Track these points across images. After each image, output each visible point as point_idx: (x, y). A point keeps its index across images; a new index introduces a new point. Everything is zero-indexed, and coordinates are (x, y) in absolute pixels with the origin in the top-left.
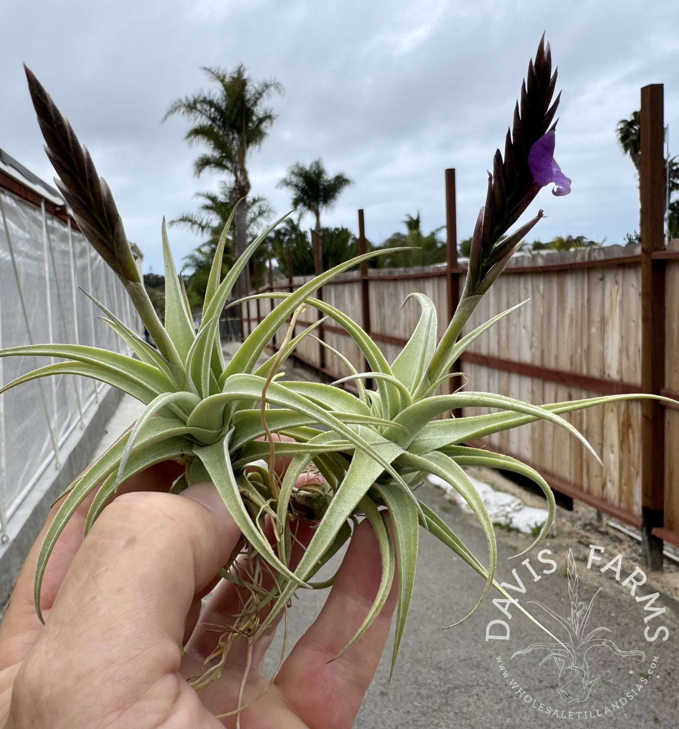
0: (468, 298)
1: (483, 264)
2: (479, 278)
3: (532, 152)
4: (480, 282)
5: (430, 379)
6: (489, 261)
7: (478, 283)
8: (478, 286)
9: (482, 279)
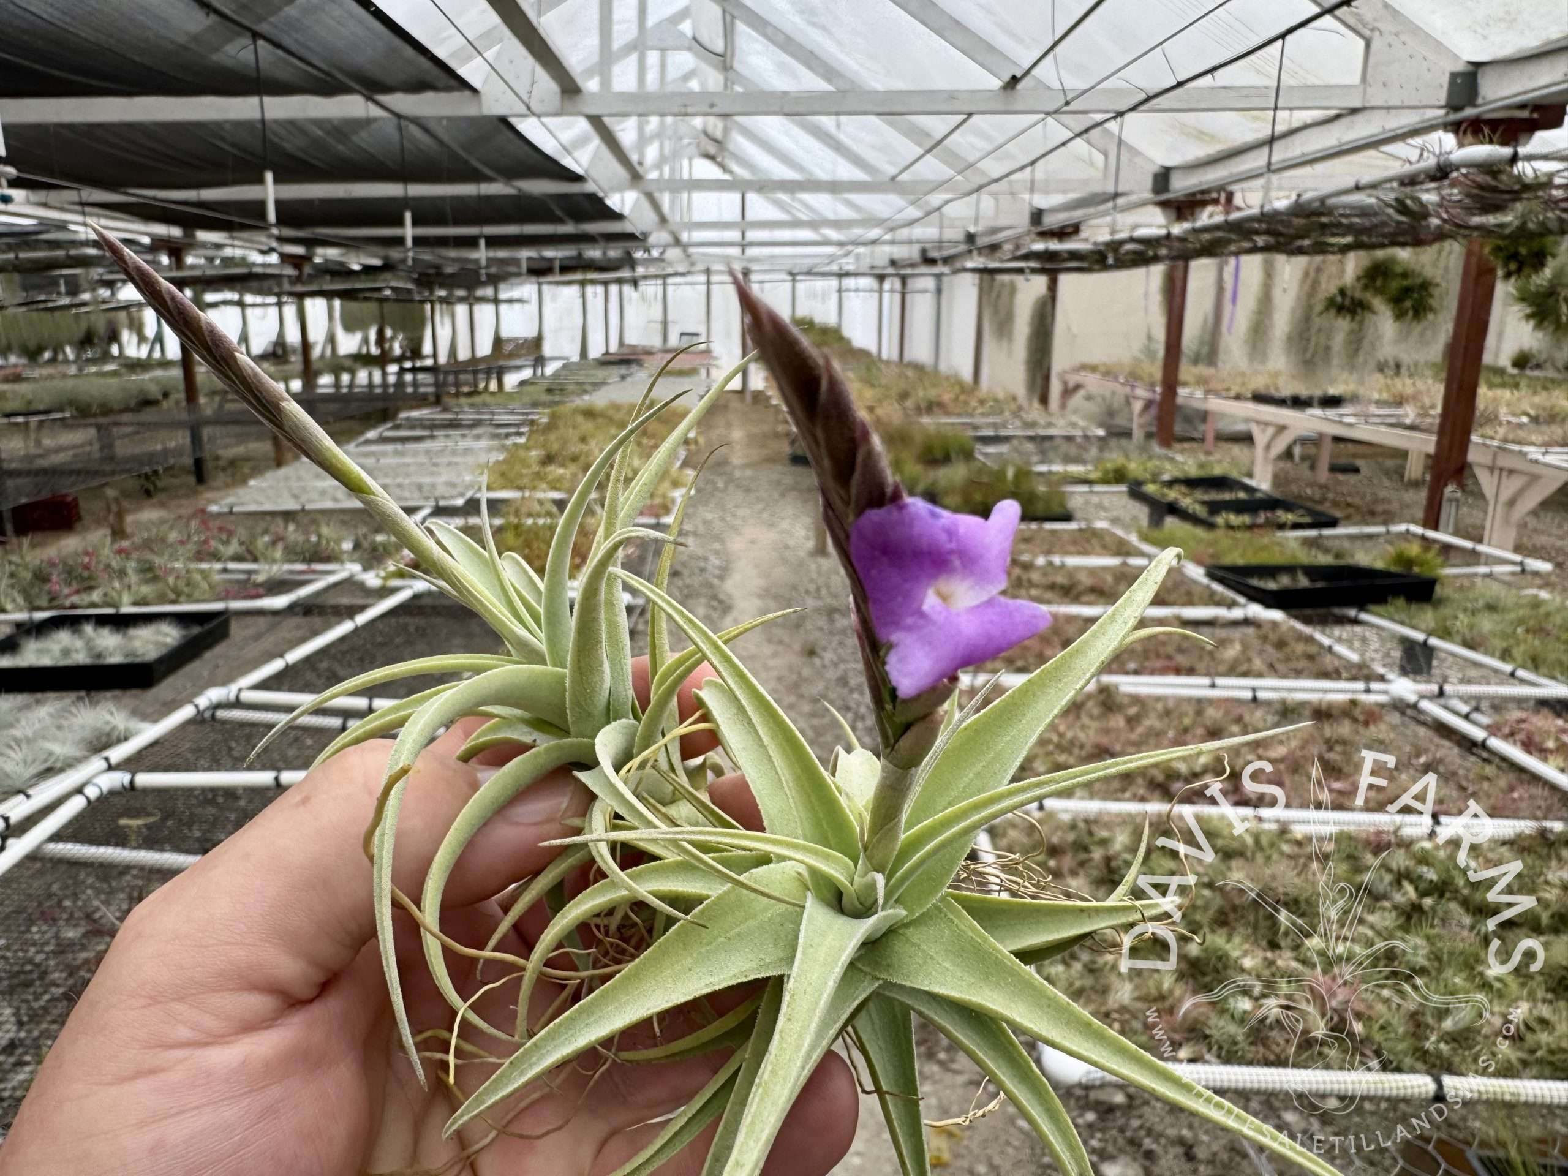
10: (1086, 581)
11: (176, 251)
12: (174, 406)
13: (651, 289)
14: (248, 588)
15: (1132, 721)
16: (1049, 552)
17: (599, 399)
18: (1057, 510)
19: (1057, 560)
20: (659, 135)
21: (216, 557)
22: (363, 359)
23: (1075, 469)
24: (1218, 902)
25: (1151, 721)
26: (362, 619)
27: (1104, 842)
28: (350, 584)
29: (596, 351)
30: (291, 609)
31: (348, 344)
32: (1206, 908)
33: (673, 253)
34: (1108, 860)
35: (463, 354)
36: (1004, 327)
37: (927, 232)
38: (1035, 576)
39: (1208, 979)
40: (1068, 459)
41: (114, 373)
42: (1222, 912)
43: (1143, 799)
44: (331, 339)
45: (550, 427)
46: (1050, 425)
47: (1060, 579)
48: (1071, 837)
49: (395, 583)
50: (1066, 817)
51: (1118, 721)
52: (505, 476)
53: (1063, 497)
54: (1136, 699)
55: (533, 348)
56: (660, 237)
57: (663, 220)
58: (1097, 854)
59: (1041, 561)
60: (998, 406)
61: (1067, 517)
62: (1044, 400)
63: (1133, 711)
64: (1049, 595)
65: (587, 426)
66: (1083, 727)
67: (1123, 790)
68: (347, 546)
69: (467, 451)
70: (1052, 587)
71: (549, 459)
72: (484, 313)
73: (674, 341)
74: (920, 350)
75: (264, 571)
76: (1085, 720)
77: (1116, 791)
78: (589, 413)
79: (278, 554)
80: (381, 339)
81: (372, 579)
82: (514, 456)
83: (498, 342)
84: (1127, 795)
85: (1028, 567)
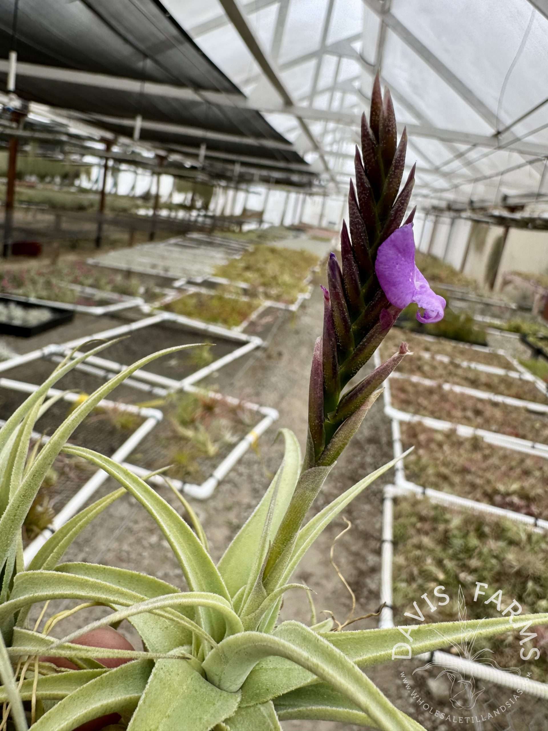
0: (310, 470)
1: (327, 421)
2: (323, 442)
3: (381, 258)
4: (326, 447)
5: (265, 585)
6: (335, 416)
7: (323, 449)
8: (322, 454)
9: (328, 442)
10: (483, 379)
11: (109, 144)
12: (93, 211)
13: (318, 199)
14: (89, 301)
15: (486, 457)
16: (471, 360)
17: (279, 245)
18: (480, 340)
19: (473, 365)
20: (334, 131)
21: (82, 284)
22: (182, 206)
23: (497, 322)
24: (498, 568)
25: (494, 460)
26: (135, 326)
27: (447, 521)
28: (136, 309)
29: (288, 222)
30: (106, 315)
31: (178, 198)
32: (491, 570)
33: (331, 185)
34: (446, 531)
35: (228, 213)
36: (480, 246)
37: (450, 196)
38: (460, 372)
39: (479, 611)
40: (494, 316)
41: (73, 193)
42: (499, 574)
43: (478, 500)
44: (171, 195)
45: (253, 254)
46: (490, 298)
47: (471, 375)
48: (432, 513)
49: (156, 312)
50: (433, 502)
51: (478, 456)
52: (224, 272)
53: (485, 334)
54: (491, 447)
55: (259, 216)
56: (325, 176)
57: (327, 169)
58: (441, 527)
59: (465, 364)
60: (467, 284)
61: (484, 344)
62: (492, 285)
63: (487, 452)
64: (463, 382)
65: (270, 256)
66: (460, 455)
67: (469, 493)
68: (142, 290)
69: (212, 257)
70: (466, 379)
71: (248, 268)
72: (241, 195)
73: (324, 224)
74: (438, 251)
75: (99, 295)
76: (462, 451)
77: (466, 492)
78: (273, 251)
79: (109, 287)
80: (193, 200)
81: (146, 308)
82: (232, 264)
83: (245, 210)
84: (470, 496)
85: (457, 366)
